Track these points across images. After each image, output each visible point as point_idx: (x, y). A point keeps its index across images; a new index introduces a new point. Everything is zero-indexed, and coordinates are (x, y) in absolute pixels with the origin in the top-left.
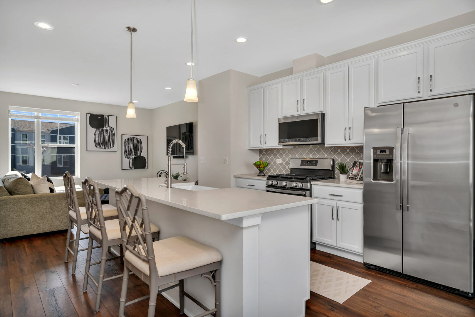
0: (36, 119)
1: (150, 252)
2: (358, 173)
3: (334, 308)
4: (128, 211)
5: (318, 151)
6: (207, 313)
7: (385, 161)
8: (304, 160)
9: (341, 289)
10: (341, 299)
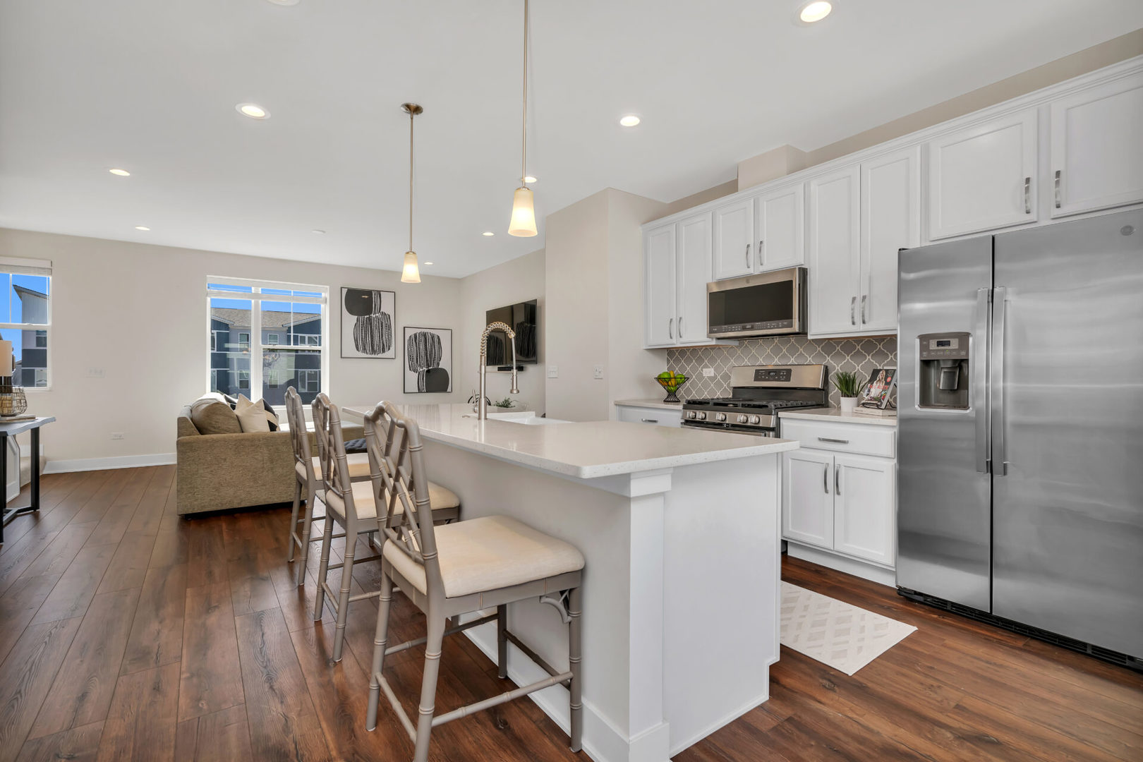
0: (253, 298)
1: (428, 544)
2: (883, 393)
3: (835, 684)
4: (387, 458)
5: (793, 351)
6: (552, 680)
7: (949, 364)
8: (762, 370)
9: (847, 642)
10: (850, 666)
